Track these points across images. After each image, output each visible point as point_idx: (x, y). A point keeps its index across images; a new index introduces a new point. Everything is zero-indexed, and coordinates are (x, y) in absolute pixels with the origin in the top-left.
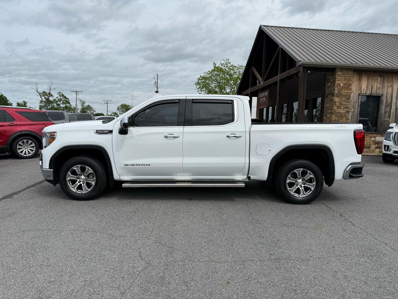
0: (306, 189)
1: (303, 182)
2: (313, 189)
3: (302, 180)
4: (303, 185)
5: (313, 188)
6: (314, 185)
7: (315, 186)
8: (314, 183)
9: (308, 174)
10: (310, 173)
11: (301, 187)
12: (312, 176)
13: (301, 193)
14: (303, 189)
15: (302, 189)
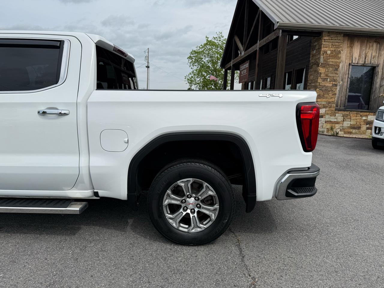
0: (202, 217)
1: (197, 202)
2: (213, 217)
3: (195, 198)
4: (196, 210)
5: (215, 215)
6: (215, 210)
7: (217, 213)
8: (217, 206)
9: (204, 190)
10: (207, 187)
11: (194, 213)
12: (210, 193)
13: (192, 225)
14: (196, 216)
15: (194, 216)
